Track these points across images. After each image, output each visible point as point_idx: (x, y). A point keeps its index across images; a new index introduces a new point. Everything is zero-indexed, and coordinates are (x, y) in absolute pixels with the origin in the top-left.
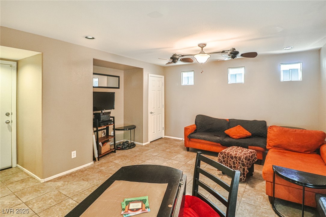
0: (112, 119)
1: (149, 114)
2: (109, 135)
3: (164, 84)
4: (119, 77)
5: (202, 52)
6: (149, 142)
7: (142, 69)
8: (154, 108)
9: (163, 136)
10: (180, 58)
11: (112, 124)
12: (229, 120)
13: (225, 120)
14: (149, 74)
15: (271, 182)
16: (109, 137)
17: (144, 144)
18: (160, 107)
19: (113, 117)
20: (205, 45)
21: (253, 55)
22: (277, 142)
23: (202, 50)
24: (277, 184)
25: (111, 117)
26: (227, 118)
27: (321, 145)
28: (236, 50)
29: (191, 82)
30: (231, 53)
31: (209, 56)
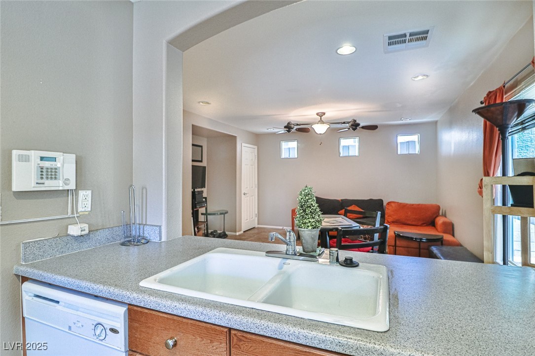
0: (204, 200)
1: (243, 195)
2: (199, 220)
3: (257, 157)
4: (201, 147)
5: (321, 122)
6: (242, 232)
7: (235, 137)
8: (247, 188)
9: (257, 226)
10: (296, 127)
11: (204, 206)
12: (341, 200)
13: (337, 201)
14: (243, 144)
15: (393, 246)
16: (199, 223)
17: (238, 234)
18: (252, 187)
19: (206, 198)
20: (324, 114)
21: (373, 128)
22: (395, 217)
23: (321, 119)
24: (398, 247)
25: (204, 198)
26: (339, 199)
27: (436, 217)
28: (357, 122)
29: (294, 154)
30: (352, 125)
31: (329, 126)
